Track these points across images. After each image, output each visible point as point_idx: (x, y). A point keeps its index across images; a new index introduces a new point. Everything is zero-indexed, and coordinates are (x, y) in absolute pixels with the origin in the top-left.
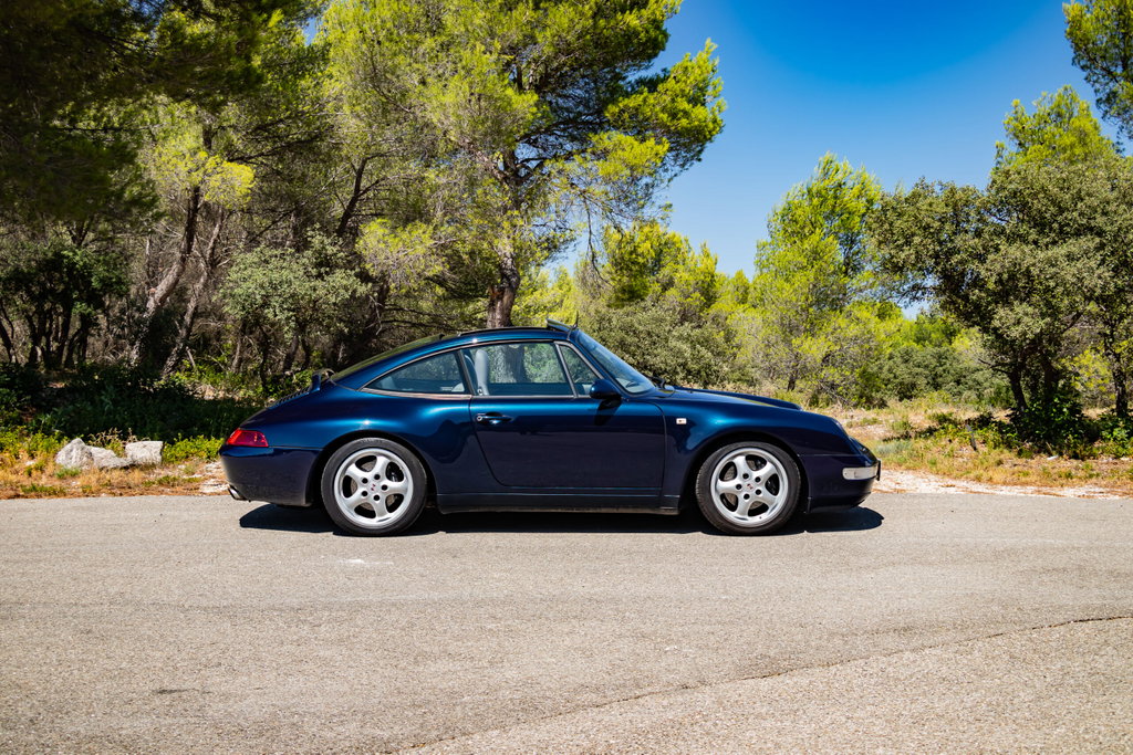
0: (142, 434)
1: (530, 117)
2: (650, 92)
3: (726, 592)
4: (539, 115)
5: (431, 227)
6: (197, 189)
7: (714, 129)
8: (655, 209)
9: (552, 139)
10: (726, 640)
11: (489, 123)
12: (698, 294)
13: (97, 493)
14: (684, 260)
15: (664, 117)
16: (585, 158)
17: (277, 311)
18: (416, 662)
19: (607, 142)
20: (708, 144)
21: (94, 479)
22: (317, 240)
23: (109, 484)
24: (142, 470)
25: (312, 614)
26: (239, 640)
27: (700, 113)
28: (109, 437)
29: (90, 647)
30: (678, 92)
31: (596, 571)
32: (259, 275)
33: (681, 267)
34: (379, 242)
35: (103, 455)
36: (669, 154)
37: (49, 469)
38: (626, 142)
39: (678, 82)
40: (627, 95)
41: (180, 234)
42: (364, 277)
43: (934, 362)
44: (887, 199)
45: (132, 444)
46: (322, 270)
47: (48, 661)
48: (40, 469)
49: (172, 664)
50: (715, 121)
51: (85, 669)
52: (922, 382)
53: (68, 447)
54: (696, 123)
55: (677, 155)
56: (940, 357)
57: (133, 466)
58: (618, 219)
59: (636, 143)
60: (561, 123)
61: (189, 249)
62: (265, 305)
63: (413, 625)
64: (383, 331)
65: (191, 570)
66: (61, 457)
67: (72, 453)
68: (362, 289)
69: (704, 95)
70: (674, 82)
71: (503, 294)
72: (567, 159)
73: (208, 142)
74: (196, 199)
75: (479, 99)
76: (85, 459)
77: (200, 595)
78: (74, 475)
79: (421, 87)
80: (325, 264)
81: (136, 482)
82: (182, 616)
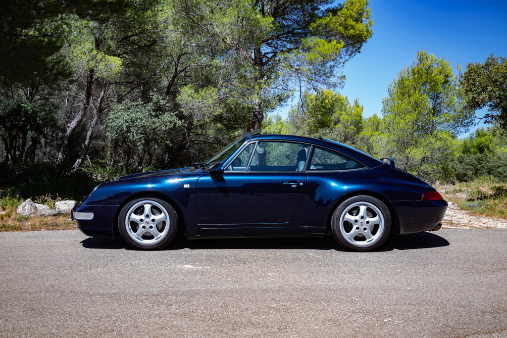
0: (64, 197)
1: (269, 30)
2: (333, 15)
3: (408, 285)
4: (274, 28)
5: (216, 89)
6: (92, 71)
7: (367, 35)
8: (336, 78)
9: (279, 42)
10: (419, 315)
11: (248, 33)
12: (353, 127)
13: (40, 229)
14: (345, 109)
15: (341, 28)
16: (298, 52)
17: (134, 134)
18: (233, 329)
19: (310, 43)
20: (364, 44)
21: (37, 221)
22: (155, 97)
23: (46, 224)
24: (64, 216)
25: (166, 298)
26: (124, 314)
27: (360, 27)
28: (46, 198)
29: (33, 319)
30: (349, 15)
31: (328, 272)
32: (125, 115)
33: (343, 113)
34: (189, 96)
35: (42, 208)
36: (343, 49)
37: (13, 216)
38: (321, 42)
39: (348, 10)
40: (320, 18)
41: (82, 95)
42: (181, 116)
43: (476, 163)
44: (471, 66)
45: (59, 202)
46: (158, 113)
47: (6, 329)
48: (8, 216)
49: (83, 330)
50: (367, 31)
51: (29, 334)
52: (470, 173)
53: (24, 204)
54: (358, 32)
55: (347, 49)
56: (479, 160)
57: (59, 214)
58: (316, 84)
59: (326, 43)
60: (284, 34)
61: (88, 103)
62: (128, 131)
63: (228, 305)
64: (189, 146)
65: (93, 271)
66: (20, 209)
67: (25, 207)
68: (179, 123)
69: (361, 17)
70: (346, 10)
71: (255, 124)
72: (288, 52)
73: (97, 46)
74: (91, 76)
75: (243, 20)
76: (33, 210)
77: (99, 287)
78: (27, 219)
79: (211, 15)
80: (159, 110)
81: (61, 222)
82: (89, 299)
